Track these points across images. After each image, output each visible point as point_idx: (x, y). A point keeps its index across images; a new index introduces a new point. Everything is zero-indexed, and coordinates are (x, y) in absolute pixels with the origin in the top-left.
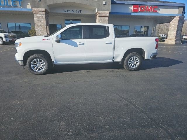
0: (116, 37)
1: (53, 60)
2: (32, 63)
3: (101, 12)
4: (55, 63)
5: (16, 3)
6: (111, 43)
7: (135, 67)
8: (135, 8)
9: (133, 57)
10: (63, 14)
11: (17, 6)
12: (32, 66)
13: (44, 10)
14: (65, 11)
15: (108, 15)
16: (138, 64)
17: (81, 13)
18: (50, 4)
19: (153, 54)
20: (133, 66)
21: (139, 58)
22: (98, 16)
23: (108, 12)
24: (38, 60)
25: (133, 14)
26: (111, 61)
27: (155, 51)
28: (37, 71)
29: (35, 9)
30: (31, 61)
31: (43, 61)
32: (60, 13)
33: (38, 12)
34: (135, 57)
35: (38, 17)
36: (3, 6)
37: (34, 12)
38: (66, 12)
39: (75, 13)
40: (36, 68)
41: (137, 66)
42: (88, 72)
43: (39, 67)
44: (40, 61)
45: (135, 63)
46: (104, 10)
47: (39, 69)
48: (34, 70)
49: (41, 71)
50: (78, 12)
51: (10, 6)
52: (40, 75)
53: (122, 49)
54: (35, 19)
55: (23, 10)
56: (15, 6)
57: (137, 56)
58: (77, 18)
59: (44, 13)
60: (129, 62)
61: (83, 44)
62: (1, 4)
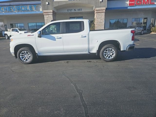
0: (90, 31)
1: (37, 52)
2: (21, 54)
3: (98, 9)
4: (39, 55)
5: (33, 8)
6: (85, 37)
7: (111, 58)
8: (131, 3)
9: (108, 49)
10: (67, 13)
11: (33, 10)
12: (21, 57)
13: (52, 11)
14: (68, 11)
15: (104, 11)
16: (114, 55)
17: (81, 11)
18: (56, 6)
19: (130, 45)
20: (109, 57)
21: (114, 50)
22: (95, 12)
23: (105, 8)
24: (25, 52)
25: (129, 8)
26: (87, 52)
27: (132, 42)
28: (25, 61)
29: (45, 11)
30: (20, 53)
31: (29, 53)
32: (65, 13)
33: (47, 14)
34: (110, 49)
35: (47, 18)
36: (24, 11)
38: (70, 12)
39: (77, 11)
40: (24, 58)
41: (113, 57)
42: (67, 62)
43: (26, 58)
44: (27, 53)
45: (111, 54)
46: (101, 7)
47: (27, 60)
48: (23, 60)
49: (28, 61)
50: (79, 10)
51: (28, 11)
52: (27, 64)
53: (97, 41)
54: (45, 18)
55: (37, 12)
56: (32, 10)
57: (112, 47)
58: (80, 15)
59: (52, 13)
60: (104, 54)
61: (61, 38)
62: (22, 9)
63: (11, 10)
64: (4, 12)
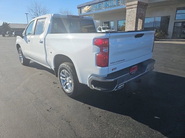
5: (119, 1)
11: (119, 4)
13: (136, 2)
29: (128, 4)
35: (130, 12)
36: (111, 7)
37: (127, 8)
51: (115, 6)
54: (127, 14)
55: (123, 6)
59: (136, 6)
62: (109, 5)
63: (100, 7)
64: (94, 10)
